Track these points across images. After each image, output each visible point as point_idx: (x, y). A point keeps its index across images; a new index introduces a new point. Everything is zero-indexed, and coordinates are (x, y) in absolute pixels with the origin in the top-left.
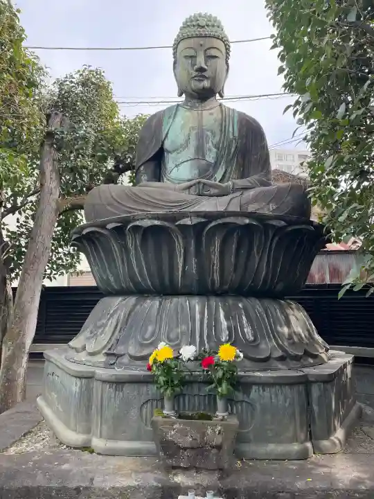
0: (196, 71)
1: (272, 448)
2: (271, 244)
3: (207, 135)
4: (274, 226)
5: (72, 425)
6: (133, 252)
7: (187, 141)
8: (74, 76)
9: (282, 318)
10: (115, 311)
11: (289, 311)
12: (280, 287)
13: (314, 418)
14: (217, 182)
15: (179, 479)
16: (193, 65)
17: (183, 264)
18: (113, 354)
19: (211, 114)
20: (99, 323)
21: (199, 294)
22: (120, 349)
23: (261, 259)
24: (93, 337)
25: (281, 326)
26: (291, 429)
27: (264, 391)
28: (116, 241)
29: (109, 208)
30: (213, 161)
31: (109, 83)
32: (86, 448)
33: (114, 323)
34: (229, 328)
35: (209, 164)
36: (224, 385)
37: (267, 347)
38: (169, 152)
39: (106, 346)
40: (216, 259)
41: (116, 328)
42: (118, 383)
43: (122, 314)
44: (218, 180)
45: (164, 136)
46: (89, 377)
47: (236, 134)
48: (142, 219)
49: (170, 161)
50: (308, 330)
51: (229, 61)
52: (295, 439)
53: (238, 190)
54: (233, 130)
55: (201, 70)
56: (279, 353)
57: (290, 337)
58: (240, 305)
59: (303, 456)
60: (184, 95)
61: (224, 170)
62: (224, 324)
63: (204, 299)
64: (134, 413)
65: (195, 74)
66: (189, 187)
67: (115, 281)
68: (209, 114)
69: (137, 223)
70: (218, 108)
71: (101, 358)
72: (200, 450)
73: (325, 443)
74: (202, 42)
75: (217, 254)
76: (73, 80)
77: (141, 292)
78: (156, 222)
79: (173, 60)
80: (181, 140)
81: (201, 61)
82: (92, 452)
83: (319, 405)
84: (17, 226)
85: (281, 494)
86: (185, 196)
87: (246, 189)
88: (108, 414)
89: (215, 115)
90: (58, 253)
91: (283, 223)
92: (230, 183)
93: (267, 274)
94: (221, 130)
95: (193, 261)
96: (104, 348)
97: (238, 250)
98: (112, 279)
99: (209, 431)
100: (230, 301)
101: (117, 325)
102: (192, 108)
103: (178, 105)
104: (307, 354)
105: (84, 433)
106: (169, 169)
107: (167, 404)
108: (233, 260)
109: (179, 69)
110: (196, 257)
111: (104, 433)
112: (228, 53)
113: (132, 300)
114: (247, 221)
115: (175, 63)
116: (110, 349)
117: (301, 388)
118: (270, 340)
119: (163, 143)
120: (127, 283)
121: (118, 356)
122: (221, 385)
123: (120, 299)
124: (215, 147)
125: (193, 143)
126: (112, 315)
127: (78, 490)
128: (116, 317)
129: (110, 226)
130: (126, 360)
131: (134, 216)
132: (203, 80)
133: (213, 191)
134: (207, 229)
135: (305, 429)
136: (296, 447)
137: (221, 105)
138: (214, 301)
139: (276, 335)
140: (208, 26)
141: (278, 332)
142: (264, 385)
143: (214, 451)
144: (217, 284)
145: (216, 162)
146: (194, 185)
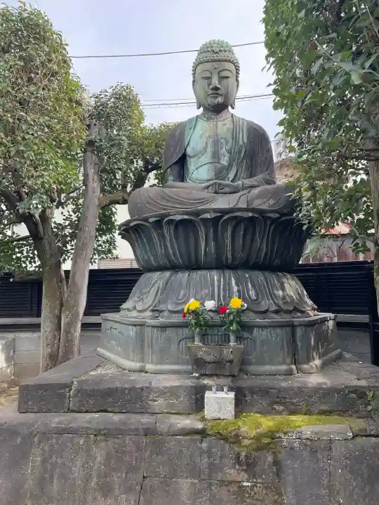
0: (212, 89)
1: (268, 368)
2: (269, 230)
3: (221, 143)
4: (270, 218)
5: (131, 358)
6: (168, 238)
7: (205, 149)
8: (108, 90)
9: (278, 285)
10: (156, 282)
11: (284, 280)
12: (277, 262)
13: (298, 350)
14: (229, 182)
15: (206, 381)
16: (209, 85)
17: (205, 247)
18: (157, 310)
19: (225, 124)
20: (144, 291)
21: (217, 268)
22: (162, 307)
23: (261, 242)
24: (139, 301)
25: (277, 290)
26: (281, 355)
27: (262, 331)
28: (156, 230)
29: (147, 205)
30: (226, 164)
31: (137, 94)
32: (142, 370)
33: (156, 289)
34: (239, 291)
35: (223, 168)
36: (234, 325)
37: (266, 304)
38: (190, 157)
39: (151, 305)
40: (228, 241)
41: (157, 293)
42: (163, 327)
43: (161, 283)
44: (230, 180)
45: (186, 144)
46: (142, 325)
47: (245, 140)
48: (175, 215)
49: (192, 165)
50: (299, 294)
51: (239, 79)
52: (284, 363)
53: (246, 188)
54: (243, 138)
55: (216, 89)
56: (274, 308)
57: (284, 298)
58: (247, 276)
59: (290, 373)
60: (202, 109)
61: (235, 171)
62: (235, 289)
63: (221, 271)
64: (174, 347)
65: (211, 92)
66: (208, 187)
67: (154, 260)
68: (223, 125)
69: (171, 218)
70: (230, 119)
71: (149, 314)
72: (219, 363)
73: (305, 366)
74: (216, 66)
75: (230, 238)
76: (107, 94)
77: (174, 268)
78: (186, 217)
79: (192, 79)
80: (200, 146)
81: (215, 81)
82: (147, 372)
83: (301, 341)
84: (64, 219)
85: (271, 390)
86: (205, 194)
87: (253, 187)
88: (156, 348)
89: (228, 125)
90: (98, 241)
91: (277, 215)
92: (240, 182)
93: (266, 253)
94: (233, 138)
95: (212, 244)
96: (149, 307)
97: (245, 235)
98: (152, 259)
99: (225, 352)
100: (240, 272)
101: (158, 291)
102: (209, 119)
103: (197, 116)
104: (296, 310)
105: (139, 362)
106: (191, 171)
107: (197, 339)
108: (241, 242)
109: (198, 86)
110: (214, 241)
111: (154, 361)
112: (238, 73)
113: (167, 274)
114: (251, 214)
115: (194, 81)
116: (154, 307)
117: (288, 329)
118: (269, 300)
119: (185, 150)
120: (163, 261)
121: (161, 311)
122: (232, 325)
123: (158, 273)
124: (228, 153)
125: (210, 149)
126: (154, 285)
127: (142, 389)
128: (156, 285)
129: (151, 220)
130: (166, 313)
131: (169, 212)
132: (217, 97)
133: (227, 189)
134: (222, 220)
135: (291, 356)
136: (284, 367)
137: (232, 115)
138: (227, 273)
139: (273, 296)
140: (220, 51)
141: (274, 294)
142: (262, 327)
143: (228, 364)
144: (230, 261)
145: (229, 165)
146: (212, 185)
